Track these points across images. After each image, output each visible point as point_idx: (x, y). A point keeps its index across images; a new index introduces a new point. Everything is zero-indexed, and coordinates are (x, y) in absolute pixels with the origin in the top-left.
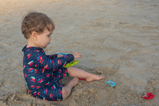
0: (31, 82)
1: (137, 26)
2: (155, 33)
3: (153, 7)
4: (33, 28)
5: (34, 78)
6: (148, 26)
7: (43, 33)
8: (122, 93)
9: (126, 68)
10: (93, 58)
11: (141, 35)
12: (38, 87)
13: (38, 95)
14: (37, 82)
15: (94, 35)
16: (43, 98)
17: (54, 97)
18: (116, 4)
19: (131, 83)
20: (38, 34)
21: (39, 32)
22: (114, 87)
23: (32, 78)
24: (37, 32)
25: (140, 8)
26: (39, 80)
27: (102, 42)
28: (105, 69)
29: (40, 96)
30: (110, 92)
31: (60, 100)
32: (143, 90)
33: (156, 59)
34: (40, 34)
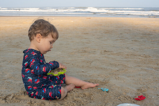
0: (28, 83)
1: (121, 54)
2: (139, 59)
3: (134, 42)
4: (39, 31)
5: (30, 78)
6: (131, 54)
7: (47, 38)
8: (115, 96)
9: (116, 80)
10: (84, 74)
11: (125, 60)
12: (35, 88)
13: (36, 95)
14: (33, 83)
15: (82, 58)
16: (42, 97)
17: (53, 95)
18: (98, 39)
19: (122, 90)
20: (42, 38)
21: (44, 36)
22: (107, 92)
23: (29, 79)
24: (42, 35)
25: (121, 42)
26: (36, 80)
27: (90, 64)
28: (97, 81)
29: (38, 95)
30: (105, 95)
31: (58, 98)
32: (134, 95)
33: (142, 75)
34: (44, 37)
